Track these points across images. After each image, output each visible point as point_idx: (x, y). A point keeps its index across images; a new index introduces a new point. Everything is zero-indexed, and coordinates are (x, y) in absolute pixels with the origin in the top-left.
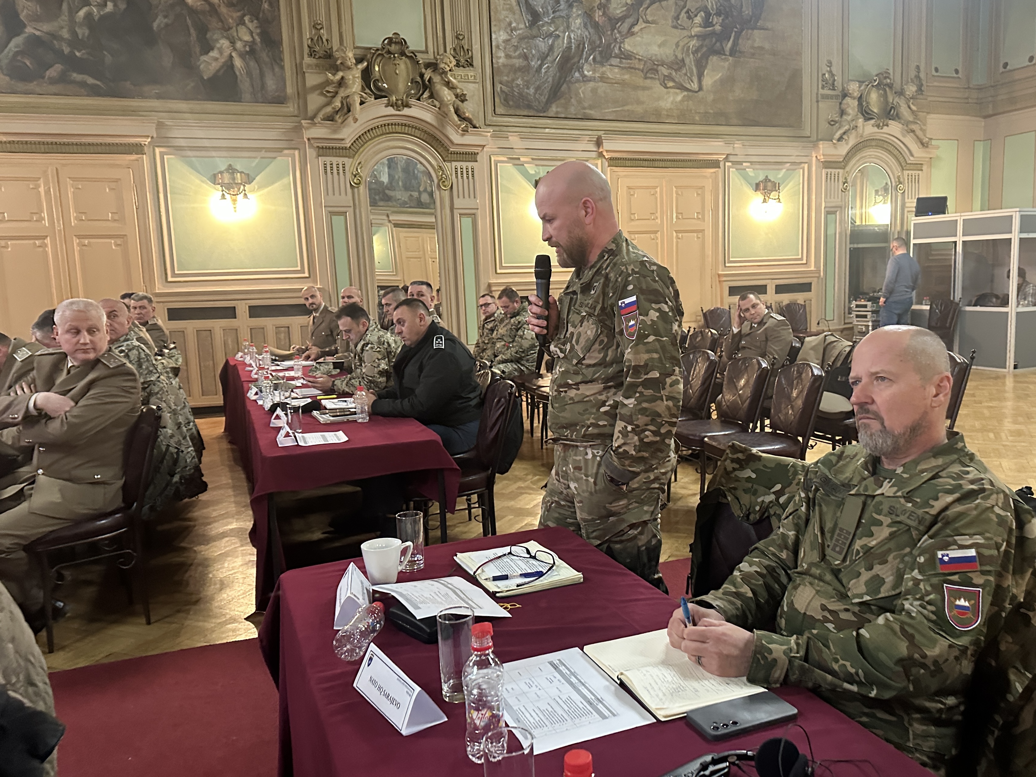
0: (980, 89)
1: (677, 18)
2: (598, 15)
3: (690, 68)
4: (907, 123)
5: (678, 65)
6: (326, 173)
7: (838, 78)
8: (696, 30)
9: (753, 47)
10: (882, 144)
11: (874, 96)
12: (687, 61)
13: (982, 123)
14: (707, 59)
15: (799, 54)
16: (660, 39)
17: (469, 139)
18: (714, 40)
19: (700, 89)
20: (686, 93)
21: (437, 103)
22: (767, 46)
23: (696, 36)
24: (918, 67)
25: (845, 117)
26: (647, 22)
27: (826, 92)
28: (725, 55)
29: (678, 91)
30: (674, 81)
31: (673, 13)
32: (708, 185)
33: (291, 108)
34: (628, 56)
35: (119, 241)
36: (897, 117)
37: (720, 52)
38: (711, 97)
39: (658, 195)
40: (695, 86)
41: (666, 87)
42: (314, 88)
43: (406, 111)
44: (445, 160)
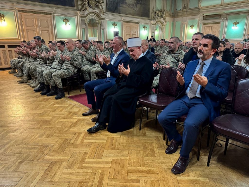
0: (173, 13)
4: (164, 18)
5: (133, 5)
6: (81, 21)
7: (155, 10)
9: (143, 3)
10: (160, 21)
11: (159, 14)
13: (172, 19)
14: (137, 5)
15: (149, 5)
16: (131, 0)
17: (104, 16)
18: (138, 1)
19: (136, 10)
20: (134, 10)
21: (99, 9)
22: (145, 3)
24: (165, 9)
25: (156, 17)
27: (153, 12)
30: (133, 8)
32: (137, 26)
33: (75, 8)
34: (126, 3)
35: (48, 32)
36: (162, 17)
38: (138, 11)
39: (130, 28)
40: (135, 9)
41: (131, 9)
42: (80, 5)
43: (95, 10)
44: (100, 19)
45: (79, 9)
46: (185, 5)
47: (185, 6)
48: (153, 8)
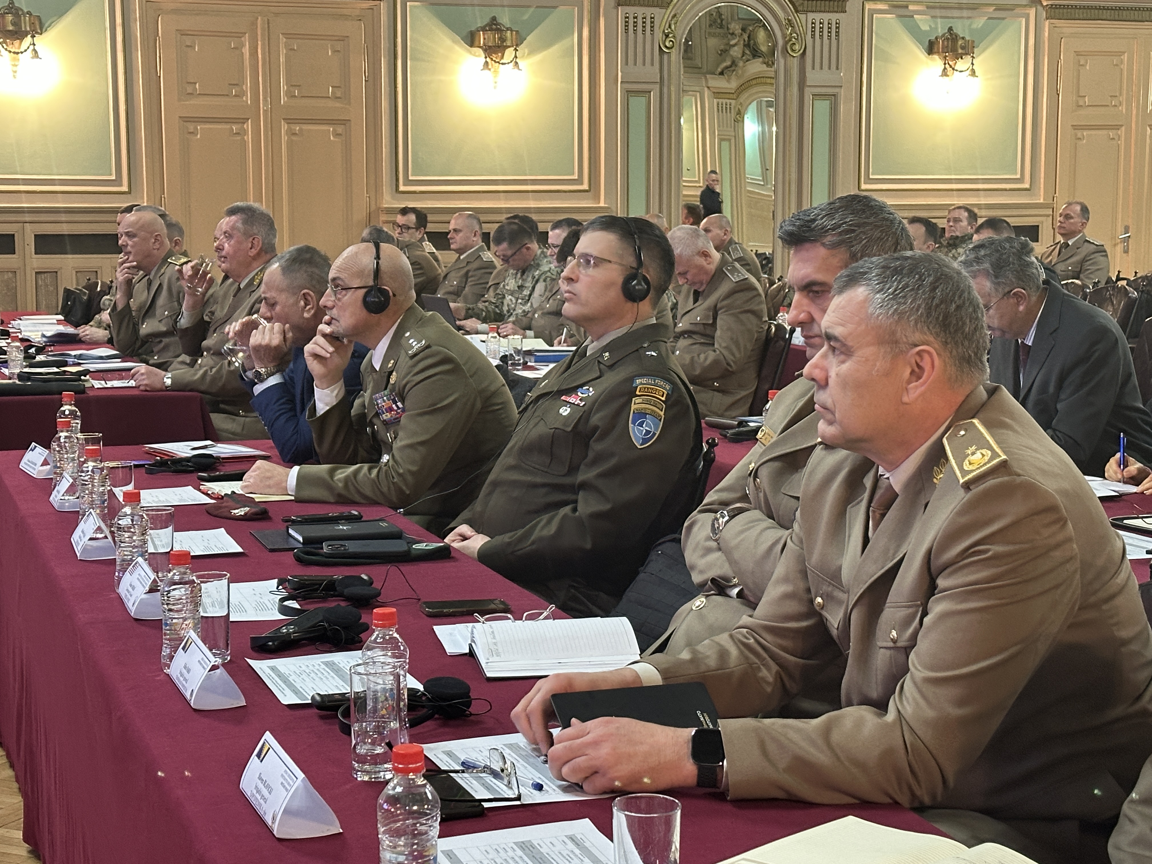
6: (627, 30)
35: (340, 129)
39: (1125, 67)
44: (797, 11)
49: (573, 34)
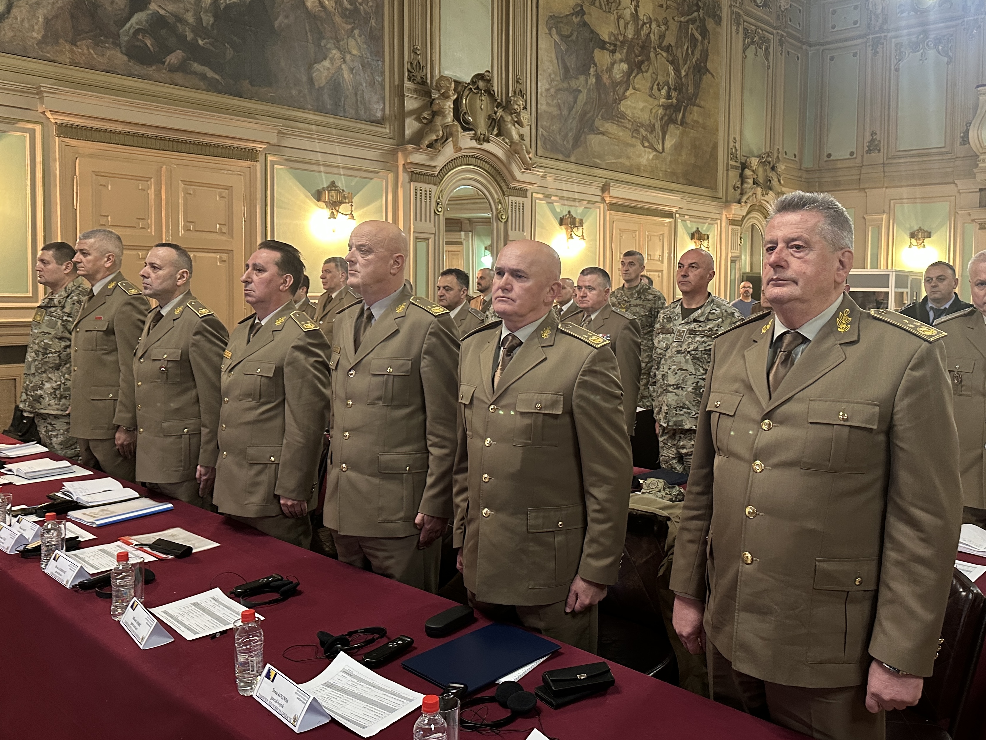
0: (807, 171)
1: (652, 89)
2: (605, 77)
3: (658, 132)
5: (652, 129)
6: (416, 198)
7: (739, 153)
8: (663, 101)
9: (693, 120)
10: (761, 209)
11: (761, 172)
12: (656, 126)
14: (668, 126)
15: (717, 130)
16: (641, 105)
17: (527, 177)
18: (672, 111)
19: (663, 150)
20: (655, 153)
21: (507, 141)
22: (701, 121)
23: (662, 105)
24: (779, 151)
25: (745, 185)
26: (634, 88)
27: (732, 163)
28: (678, 124)
29: (650, 150)
30: (648, 142)
31: (649, 85)
32: (666, 231)
33: (386, 130)
34: (623, 116)
35: (225, 256)
36: (772, 189)
37: (674, 122)
38: (669, 158)
39: (637, 238)
40: (660, 148)
41: (644, 147)
42: (412, 113)
43: (485, 146)
44: (504, 195)
45: (408, 132)
46: (873, 134)
47: (872, 141)
48: (732, 144)
49: (382, 198)
